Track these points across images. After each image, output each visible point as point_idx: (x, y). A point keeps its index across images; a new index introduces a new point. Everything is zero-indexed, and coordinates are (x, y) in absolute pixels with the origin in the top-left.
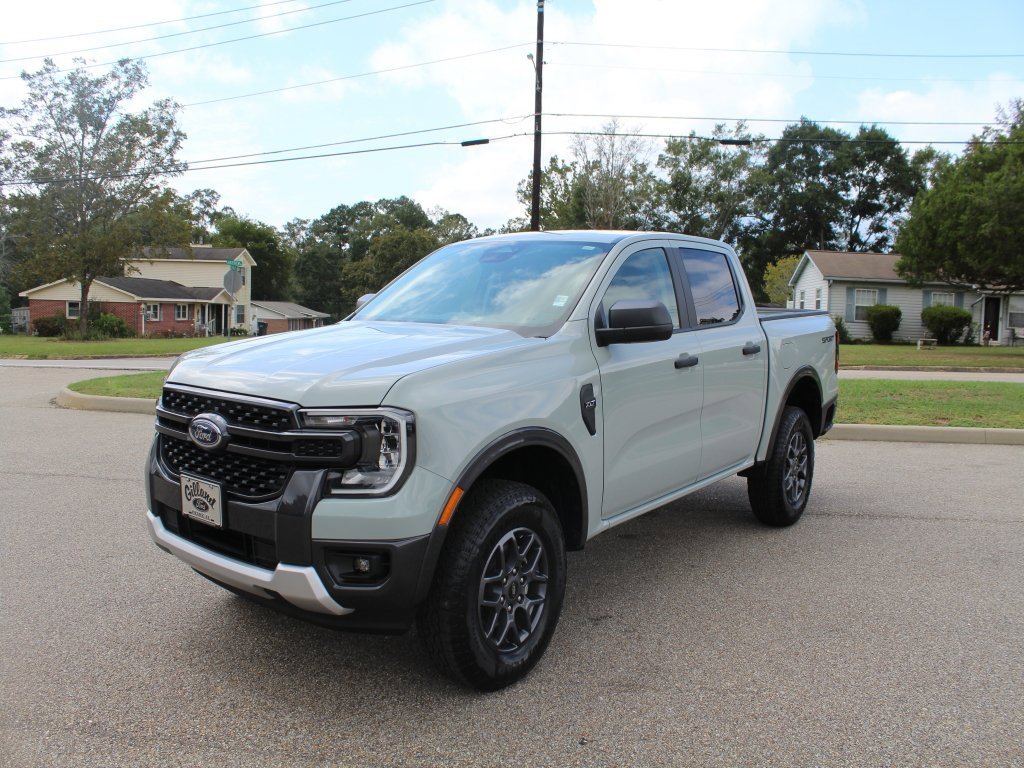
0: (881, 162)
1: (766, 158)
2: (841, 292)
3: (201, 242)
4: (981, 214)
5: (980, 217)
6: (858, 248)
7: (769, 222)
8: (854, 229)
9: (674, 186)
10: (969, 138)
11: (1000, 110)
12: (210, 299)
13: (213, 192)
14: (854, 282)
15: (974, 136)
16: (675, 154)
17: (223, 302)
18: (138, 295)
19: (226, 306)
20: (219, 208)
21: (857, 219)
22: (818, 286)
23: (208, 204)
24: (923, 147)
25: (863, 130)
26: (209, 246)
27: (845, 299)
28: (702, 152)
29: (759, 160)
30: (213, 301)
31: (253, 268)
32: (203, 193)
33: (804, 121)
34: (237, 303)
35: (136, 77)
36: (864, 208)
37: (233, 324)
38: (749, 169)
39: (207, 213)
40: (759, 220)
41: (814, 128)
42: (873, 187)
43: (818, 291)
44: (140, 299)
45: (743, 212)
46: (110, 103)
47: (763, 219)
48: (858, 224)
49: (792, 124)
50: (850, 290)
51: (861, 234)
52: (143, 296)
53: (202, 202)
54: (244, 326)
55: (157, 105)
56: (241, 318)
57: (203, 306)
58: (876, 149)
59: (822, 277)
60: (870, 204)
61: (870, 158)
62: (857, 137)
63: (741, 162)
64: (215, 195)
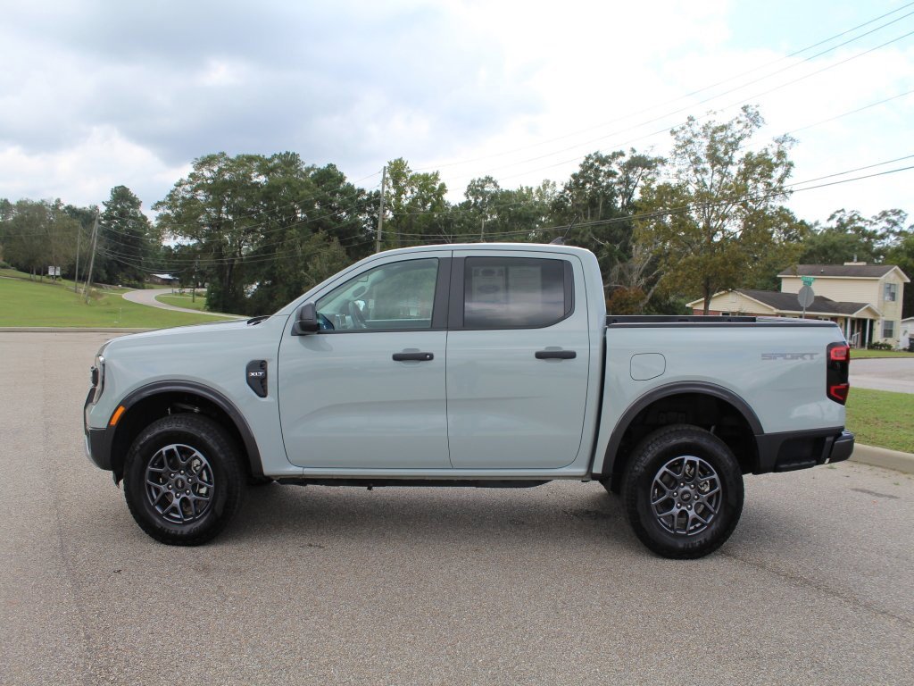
3: (855, 260)
12: (852, 313)
13: (900, 211)
17: (868, 316)
18: (777, 308)
19: (872, 321)
20: (905, 227)
23: (895, 224)
26: (864, 264)
30: (854, 315)
31: (906, 284)
32: (890, 213)
34: (884, 318)
35: (755, 119)
37: (878, 337)
39: (893, 232)
44: (778, 311)
46: (734, 145)
52: (781, 309)
53: (888, 221)
54: (890, 341)
55: (776, 141)
56: (888, 333)
57: (846, 319)
64: (902, 214)
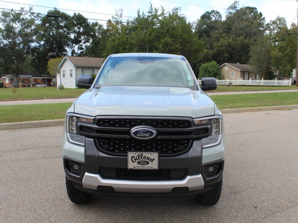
0: (81, 26)
1: (41, 22)
2: (80, 71)
4: (132, 46)
5: (132, 47)
6: (75, 55)
7: (42, 45)
8: (73, 49)
9: (6, 30)
10: (108, 20)
11: (116, 11)
14: (84, 67)
15: (109, 19)
16: (5, 17)
21: (74, 45)
22: (71, 69)
24: (94, 21)
25: (75, 14)
27: (81, 73)
28: (17, 17)
29: (38, 22)
33: (55, 8)
36: (77, 41)
38: (35, 25)
40: (38, 44)
41: (59, 12)
42: (79, 34)
43: (71, 70)
45: (32, 41)
47: (40, 44)
48: (74, 47)
49: (51, 9)
50: (83, 70)
51: (75, 50)
58: (81, 21)
59: (73, 65)
60: (79, 40)
61: (78, 24)
62: (73, 16)
63: (32, 22)
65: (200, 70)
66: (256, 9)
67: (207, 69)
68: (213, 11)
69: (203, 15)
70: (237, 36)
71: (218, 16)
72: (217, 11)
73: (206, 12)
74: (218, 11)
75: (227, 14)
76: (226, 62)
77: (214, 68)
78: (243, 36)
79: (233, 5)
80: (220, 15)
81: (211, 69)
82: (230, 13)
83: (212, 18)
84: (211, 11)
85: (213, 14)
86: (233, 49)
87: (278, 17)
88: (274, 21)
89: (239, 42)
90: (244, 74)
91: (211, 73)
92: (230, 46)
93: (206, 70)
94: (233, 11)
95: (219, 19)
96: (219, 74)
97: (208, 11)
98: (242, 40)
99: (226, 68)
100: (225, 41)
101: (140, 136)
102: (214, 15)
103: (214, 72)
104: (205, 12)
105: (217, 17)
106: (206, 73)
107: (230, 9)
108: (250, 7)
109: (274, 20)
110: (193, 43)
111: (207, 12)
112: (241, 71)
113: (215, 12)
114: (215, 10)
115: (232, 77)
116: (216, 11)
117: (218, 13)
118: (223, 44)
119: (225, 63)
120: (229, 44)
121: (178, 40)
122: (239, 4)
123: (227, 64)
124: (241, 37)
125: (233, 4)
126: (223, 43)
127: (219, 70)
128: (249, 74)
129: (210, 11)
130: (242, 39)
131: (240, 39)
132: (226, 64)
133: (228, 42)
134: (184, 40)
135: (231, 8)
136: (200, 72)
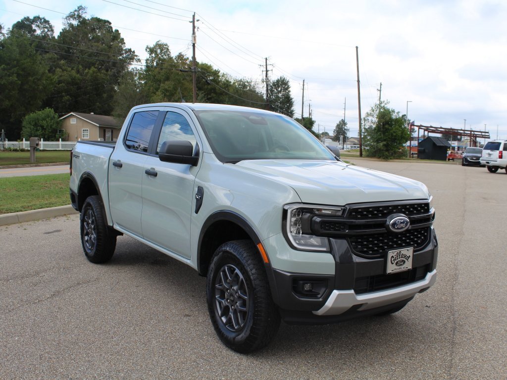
65: (24, 123)
66: (110, 23)
67: (38, 121)
68: (37, 18)
69: (19, 22)
70: (85, 67)
71: (46, 28)
72: (45, 19)
73: (25, 18)
74: (47, 19)
75: (65, 27)
76: (73, 112)
77: (50, 121)
78: (96, 68)
79: (76, 13)
80: (51, 27)
81: (45, 122)
82: (71, 25)
83: (35, 31)
84: (35, 18)
85: (37, 22)
86: (79, 88)
87: (158, 42)
88: (153, 48)
89: (88, 77)
90: (105, 132)
91: (45, 129)
92: (73, 82)
93: (36, 123)
94: (75, 23)
95: (49, 33)
96: (59, 131)
97: (28, 17)
98: (95, 74)
99: (73, 121)
100: (66, 73)
101: (398, 228)
102: (40, 25)
103: (51, 127)
104: (23, 18)
105: (46, 30)
106: (37, 130)
107: (71, 19)
108: (99, 19)
109: (152, 46)
110: (40, 77)
111: (27, 19)
112: (100, 127)
113: (41, 20)
114: (41, 17)
115: (83, 137)
116: (43, 18)
117: (47, 22)
118: (62, 78)
119: (70, 112)
120: (71, 79)
121: (13, 70)
122: (85, 11)
123: (74, 114)
124: (93, 69)
125: (76, 11)
126: (61, 76)
127: (60, 123)
128: (112, 132)
129: (31, 17)
130: (94, 72)
131: (91, 71)
132: (72, 113)
133: (70, 76)
134: (23, 70)
135: (72, 16)
136: (24, 127)
